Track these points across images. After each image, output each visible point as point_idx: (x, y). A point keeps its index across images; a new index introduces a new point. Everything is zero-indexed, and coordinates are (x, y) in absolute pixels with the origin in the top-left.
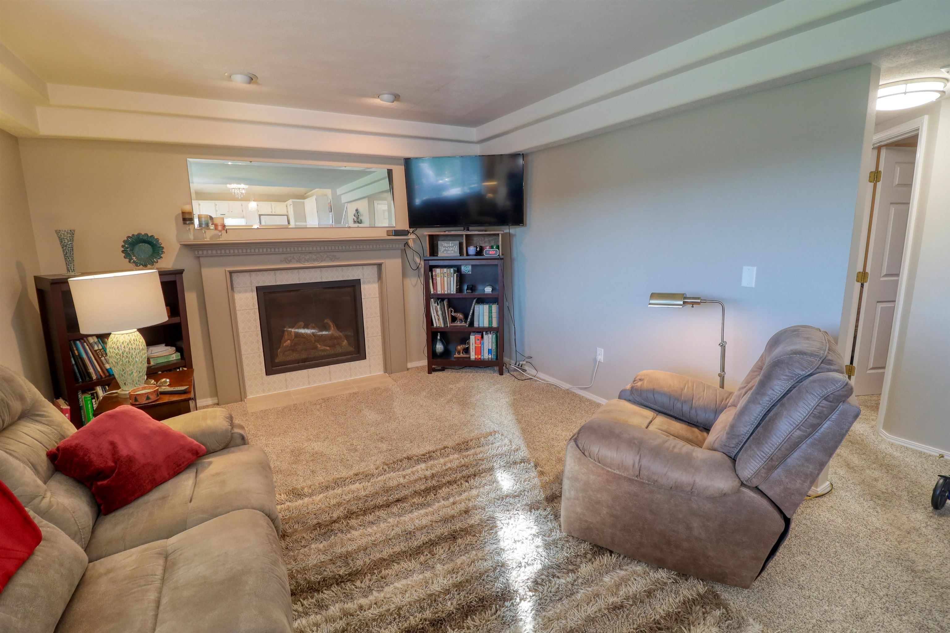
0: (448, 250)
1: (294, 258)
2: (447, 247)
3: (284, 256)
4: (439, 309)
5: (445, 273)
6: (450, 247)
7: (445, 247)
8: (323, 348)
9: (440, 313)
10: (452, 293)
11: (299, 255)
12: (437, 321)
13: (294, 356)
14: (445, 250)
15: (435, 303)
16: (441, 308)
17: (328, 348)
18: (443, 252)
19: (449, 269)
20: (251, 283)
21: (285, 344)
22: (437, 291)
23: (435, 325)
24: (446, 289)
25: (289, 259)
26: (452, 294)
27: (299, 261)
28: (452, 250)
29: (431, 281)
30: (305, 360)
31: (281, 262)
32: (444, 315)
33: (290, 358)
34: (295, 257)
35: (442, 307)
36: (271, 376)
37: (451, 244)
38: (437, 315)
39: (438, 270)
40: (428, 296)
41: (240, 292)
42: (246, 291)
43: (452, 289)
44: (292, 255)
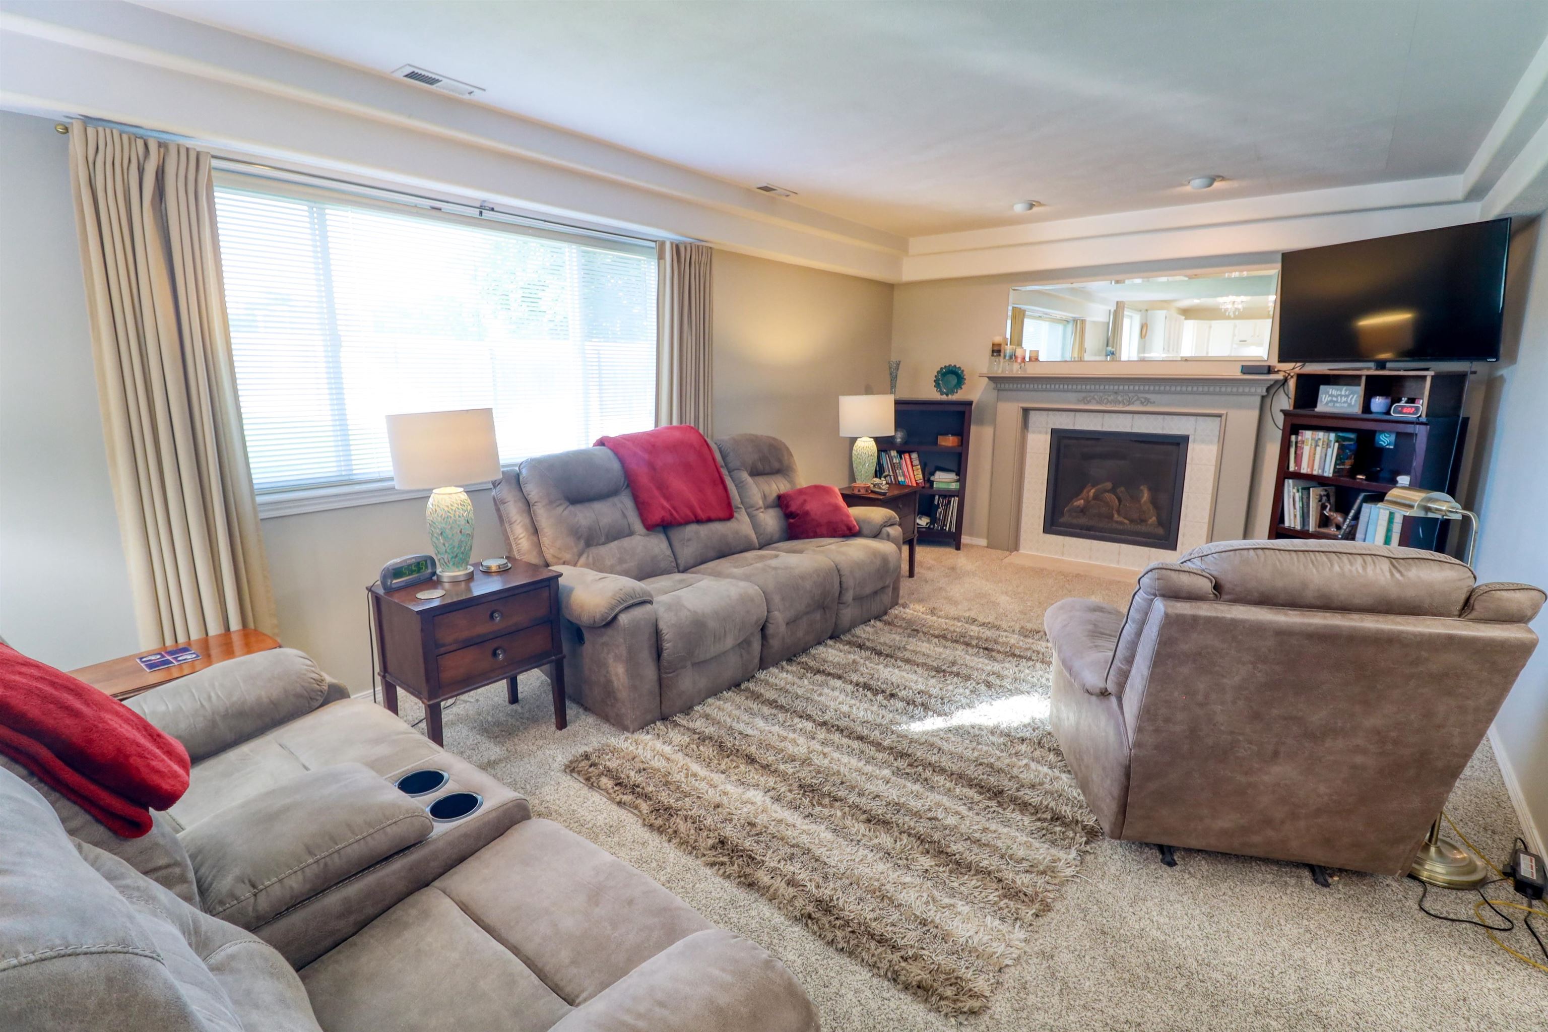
0: (1337, 402)
1: (1094, 398)
2: (1337, 397)
3: (1084, 395)
4: (1297, 499)
5: (1320, 439)
6: (1341, 396)
7: (1332, 396)
8: (1120, 519)
9: (1298, 505)
10: (1326, 475)
11: (1101, 394)
12: (1292, 517)
13: (1083, 521)
14: (1331, 401)
15: (1293, 488)
16: (1302, 499)
17: (1126, 521)
18: (1327, 403)
19: (1327, 434)
20: (1047, 423)
21: (1075, 504)
22: (1300, 468)
23: (1287, 524)
24: (1316, 466)
25: (1088, 399)
26: (1325, 477)
27: (1099, 402)
28: (1344, 402)
29: (1292, 450)
30: (1089, 529)
31: (1079, 401)
32: (1305, 510)
33: (1075, 521)
34: (1096, 397)
35: (1305, 497)
36: (1048, 536)
37: (1346, 390)
38: (1295, 508)
39: (1308, 434)
40: (1284, 474)
41: (1034, 432)
42: (1040, 432)
43: (1327, 469)
44: (1092, 394)
